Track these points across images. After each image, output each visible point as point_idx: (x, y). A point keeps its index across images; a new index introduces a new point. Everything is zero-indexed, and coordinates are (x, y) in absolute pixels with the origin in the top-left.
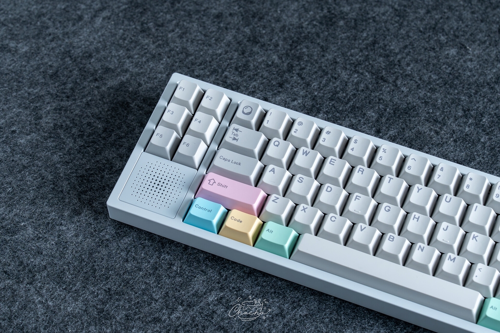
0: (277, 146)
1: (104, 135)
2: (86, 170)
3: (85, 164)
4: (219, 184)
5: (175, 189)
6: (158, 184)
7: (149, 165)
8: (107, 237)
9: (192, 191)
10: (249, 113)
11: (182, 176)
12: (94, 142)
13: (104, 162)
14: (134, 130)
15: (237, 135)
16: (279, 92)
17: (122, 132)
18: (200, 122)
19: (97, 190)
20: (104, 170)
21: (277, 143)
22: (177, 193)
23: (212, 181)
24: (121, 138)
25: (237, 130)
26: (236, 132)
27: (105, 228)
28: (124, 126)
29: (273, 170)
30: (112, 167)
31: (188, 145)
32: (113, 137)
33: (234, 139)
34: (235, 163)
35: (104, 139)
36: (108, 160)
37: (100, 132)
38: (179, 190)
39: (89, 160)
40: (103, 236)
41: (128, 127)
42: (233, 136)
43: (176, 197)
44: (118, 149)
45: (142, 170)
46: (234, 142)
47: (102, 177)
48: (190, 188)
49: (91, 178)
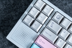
0: (65, 33)
1: (12, 6)
2: (4, 18)
3: (4, 16)
4: (43, 42)
5: (29, 38)
6: (24, 35)
7: (22, 27)
8: (6, 45)
9: (34, 40)
10: (58, 18)
11: (32, 34)
12: (9, 8)
13: (11, 16)
14: (22, 6)
15: (53, 25)
16: (71, 2)
17: (18, 6)
18: (42, 17)
19: (6, 26)
20: (10, 19)
21: (65, 32)
22: (29, 40)
23: (41, 40)
24: (18, 8)
25: (53, 23)
26: (52, 24)
27: (5, 41)
28: (20, 4)
29: (61, 41)
30: (12, 19)
31: (36, 25)
32: (15, 8)
33: (51, 26)
34: (50, 35)
35: (12, 7)
36: (12, 16)
37: (12, 4)
38: (30, 39)
39: (6, 15)
40: (4, 44)
41: (21, 5)
42: (51, 25)
43: (28, 41)
44: (16, 12)
45: (20, 28)
46: (51, 28)
47: (9, 22)
48: (33, 39)
49: (5, 22)
